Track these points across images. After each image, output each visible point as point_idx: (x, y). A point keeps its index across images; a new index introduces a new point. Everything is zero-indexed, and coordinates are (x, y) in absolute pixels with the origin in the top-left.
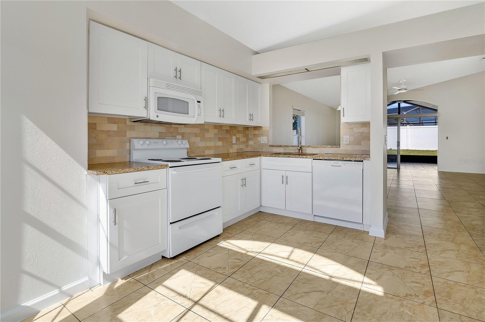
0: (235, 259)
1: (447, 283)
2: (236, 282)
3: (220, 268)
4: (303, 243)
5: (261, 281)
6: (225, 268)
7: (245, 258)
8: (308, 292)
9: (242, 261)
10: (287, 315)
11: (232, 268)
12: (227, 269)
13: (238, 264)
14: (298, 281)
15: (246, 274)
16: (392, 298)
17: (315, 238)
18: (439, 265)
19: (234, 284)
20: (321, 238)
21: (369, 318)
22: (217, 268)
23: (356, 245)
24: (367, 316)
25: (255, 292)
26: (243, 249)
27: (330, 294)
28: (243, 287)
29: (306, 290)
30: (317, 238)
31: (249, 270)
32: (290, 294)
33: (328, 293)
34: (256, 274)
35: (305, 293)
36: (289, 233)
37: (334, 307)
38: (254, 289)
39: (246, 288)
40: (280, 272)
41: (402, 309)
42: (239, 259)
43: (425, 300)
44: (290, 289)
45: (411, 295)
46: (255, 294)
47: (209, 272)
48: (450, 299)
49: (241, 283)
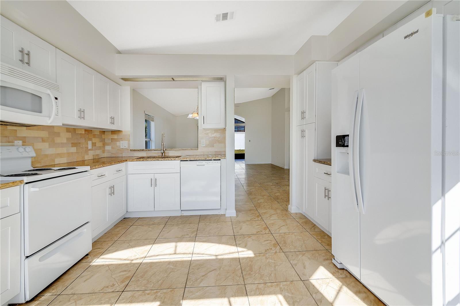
0: (120, 272)
1: (281, 235)
2: (134, 294)
3: (108, 287)
4: (182, 236)
5: (160, 282)
6: (114, 285)
7: (132, 268)
8: (206, 274)
9: (130, 271)
10: (199, 300)
11: (122, 282)
12: (117, 285)
13: (127, 275)
14: (193, 269)
15: (141, 282)
16: (259, 256)
17: (189, 229)
18: (272, 225)
19: (133, 296)
20: (193, 228)
21: (254, 275)
22: (103, 288)
23: (221, 226)
24: (252, 274)
25: (159, 294)
26: (125, 260)
27: (221, 269)
28: (145, 295)
29: (203, 274)
30: (191, 229)
31: (142, 277)
32: (192, 282)
33: (220, 269)
34: (152, 278)
35: (203, 276)
36: (164, 231)
37: (229, 277)
38: (157, 292)
39: (148, 294)
40: (174, 267)
41: (268, 261)
42: (125, 271)
43: (276, 250)
44: (190, 278)
45: (268, 250)
46: (160, 296)
47: (94, 297)
48: (286, 244)
49: (140, 293)
